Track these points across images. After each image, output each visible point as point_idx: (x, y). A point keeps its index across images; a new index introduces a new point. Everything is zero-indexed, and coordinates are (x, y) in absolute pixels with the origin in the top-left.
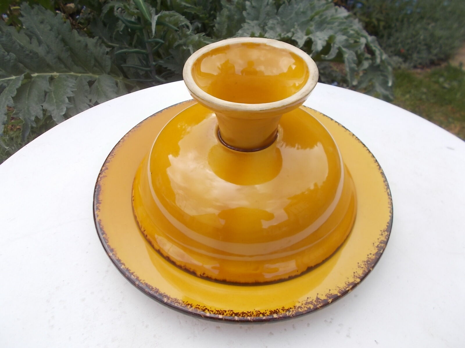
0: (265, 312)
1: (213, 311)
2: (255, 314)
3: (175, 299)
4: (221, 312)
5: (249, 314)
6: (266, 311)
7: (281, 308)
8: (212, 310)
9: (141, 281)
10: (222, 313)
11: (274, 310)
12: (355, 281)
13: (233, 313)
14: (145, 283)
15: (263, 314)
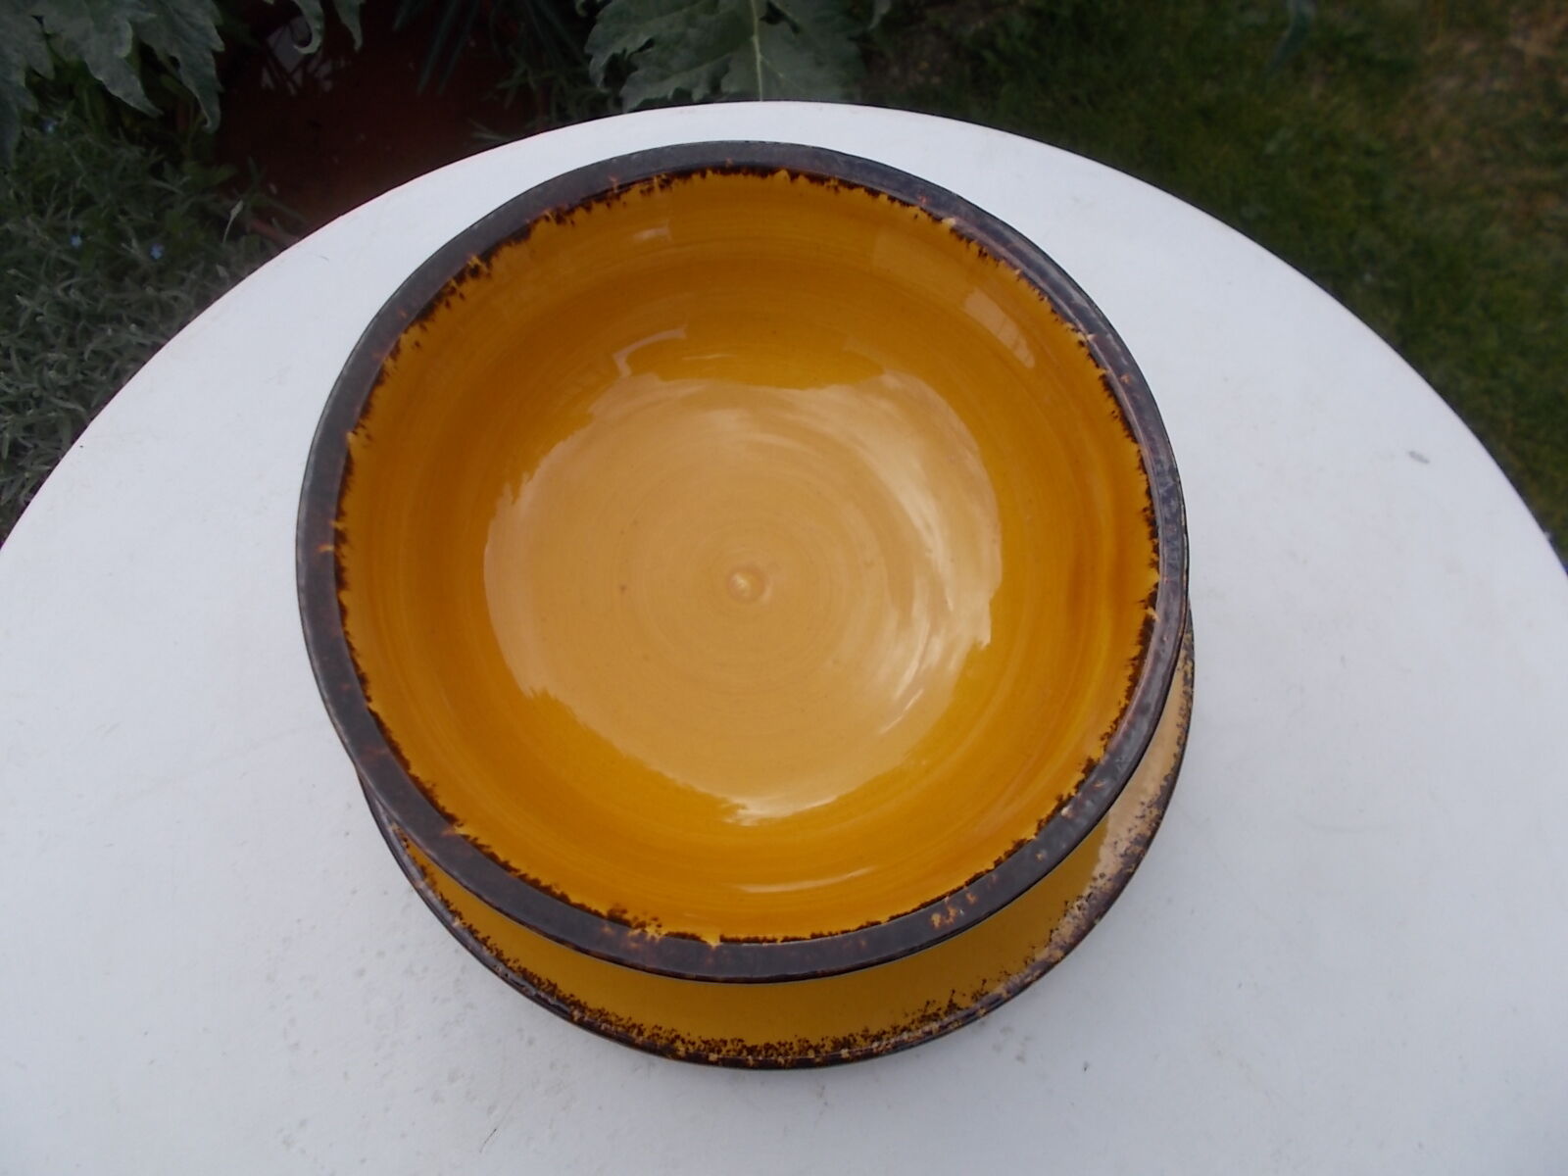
0: (821, 1043)
1: (693, 1044)
2: (796, 1048)
3: (599, 1011)
4: (713, 1045)
5: (782, 1050)
6: (823, 1040)
7: (860, 1033)
8: (692, 1041)
9: (510, 964)
10: (716, 1049)
11: (844, 1038)
12: (1050, 956)
13: (744, 1047)
14: (519, 968)
15: (817, 1049)
